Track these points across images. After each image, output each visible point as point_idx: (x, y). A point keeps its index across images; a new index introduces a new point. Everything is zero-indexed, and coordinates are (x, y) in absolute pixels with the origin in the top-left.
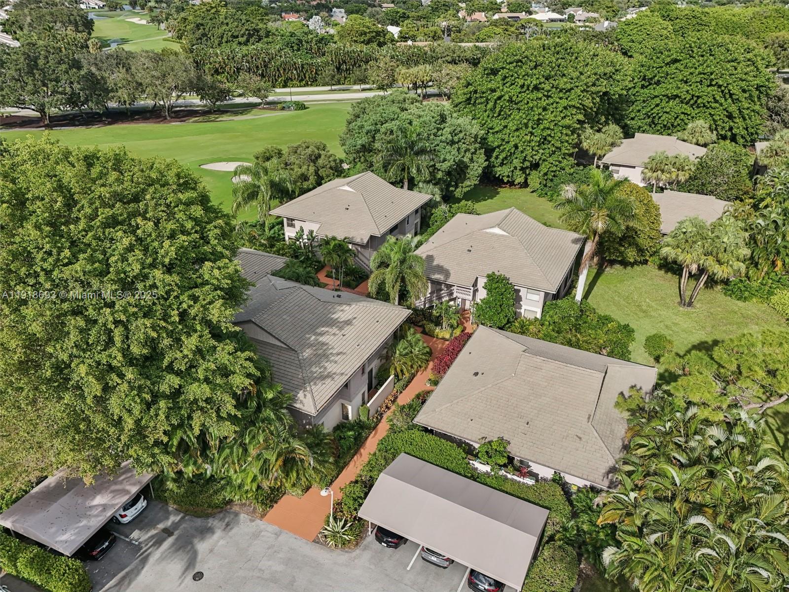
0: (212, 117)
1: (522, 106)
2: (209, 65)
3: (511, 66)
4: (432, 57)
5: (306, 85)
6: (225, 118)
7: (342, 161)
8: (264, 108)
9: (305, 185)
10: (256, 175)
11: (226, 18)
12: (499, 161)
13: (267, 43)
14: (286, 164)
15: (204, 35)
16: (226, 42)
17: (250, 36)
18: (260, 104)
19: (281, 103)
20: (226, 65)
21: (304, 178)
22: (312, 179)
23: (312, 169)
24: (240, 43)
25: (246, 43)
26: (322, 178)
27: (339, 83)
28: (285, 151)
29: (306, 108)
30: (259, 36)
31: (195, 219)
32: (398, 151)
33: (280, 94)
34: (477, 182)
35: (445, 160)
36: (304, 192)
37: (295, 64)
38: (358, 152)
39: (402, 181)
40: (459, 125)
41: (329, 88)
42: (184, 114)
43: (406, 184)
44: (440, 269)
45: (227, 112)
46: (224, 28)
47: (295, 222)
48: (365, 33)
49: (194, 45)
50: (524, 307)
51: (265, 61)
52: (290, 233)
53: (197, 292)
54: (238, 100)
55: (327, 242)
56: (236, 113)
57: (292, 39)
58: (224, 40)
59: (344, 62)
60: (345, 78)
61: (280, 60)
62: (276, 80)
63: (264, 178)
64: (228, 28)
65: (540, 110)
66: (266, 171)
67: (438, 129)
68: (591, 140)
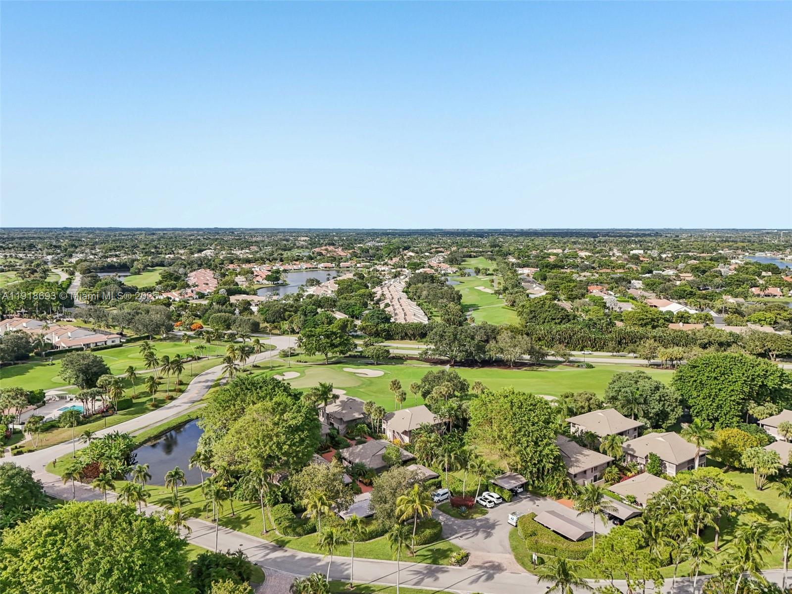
0: (535, 368)
1: (708, 386)
2: (535, 336)
3: (703, 366)
4: (693, 339)
5: (597, 350)
6: (542, 369)
7: (602, 402)
8: (567, 365)
9: (583, 411)
10: (562, 404)
11: (549, 308)
12: (695, 413)
13: (573, 324)
14: (575, 400)
15: (534, 317)
16: (548, 322)
17: (563, 319)
18: (564, 362)
19: (577, 362)
20: (546, 336)
21: (583, 407)
22: (586, 409)
23: (587, 404)
24: (556, 323)
25: (559, 323)
26: (591, 409)
27: (618, 351)
28: (575, 394)
29: (593, 367)
30: (568, 319)
31: (548, 412)
32: (629, 402)
33: (577, 355)
34: (675, 422)
35: (653, 408)
36: (581, 413)
37: (590, 337)
38: (610, 399)
39: (631, 415)
40: (666, 393)
41: (611, 354)
42: (519, 365)
43: (633, 418)
44: (632, 450)
45: (544, 365)
46: (547, 314)
47: (576, 426)
48: (643, 319)
49: (527, 323)
50: (668, 471)
51: (570, 335)
52: (572, 430)
53: (548, 430)
54: (550, 358)
55: (587, 433)
56: (549, 367)
57: (590, 322)
58: (546, 321)
59: (625, 338)
60: (625, 348)
61: (579, 335)
62: (576, 347)
63: (565, 406)
64: (550, 314)
65: (717, 390)
66: (566, 403)
67: (652, 394)
68: (754, 409)
